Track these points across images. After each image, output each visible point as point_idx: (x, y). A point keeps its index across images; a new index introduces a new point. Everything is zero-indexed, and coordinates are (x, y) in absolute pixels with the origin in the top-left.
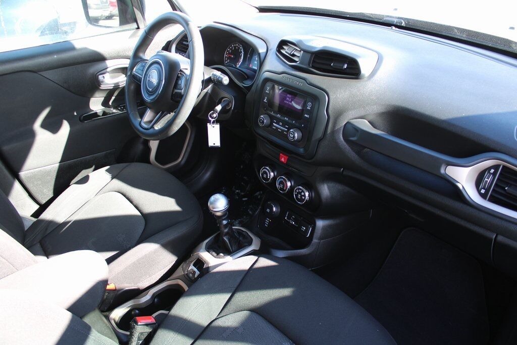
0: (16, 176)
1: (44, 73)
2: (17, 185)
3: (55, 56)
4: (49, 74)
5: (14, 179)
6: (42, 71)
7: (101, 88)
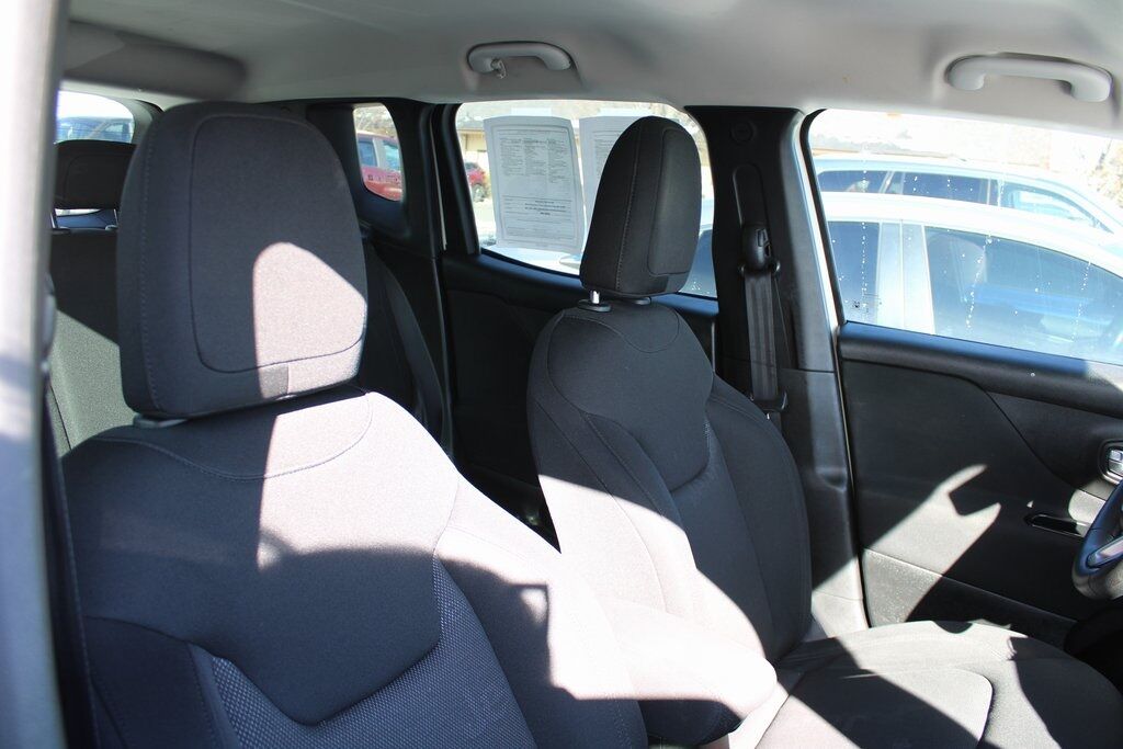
0: (859, 555)
1: (999, 398)
2: (852, 569)
3: (1033, 374)
4: (1008, 404)
5: (854, 556)
6: (996, 392)
7: (1106, 477)
